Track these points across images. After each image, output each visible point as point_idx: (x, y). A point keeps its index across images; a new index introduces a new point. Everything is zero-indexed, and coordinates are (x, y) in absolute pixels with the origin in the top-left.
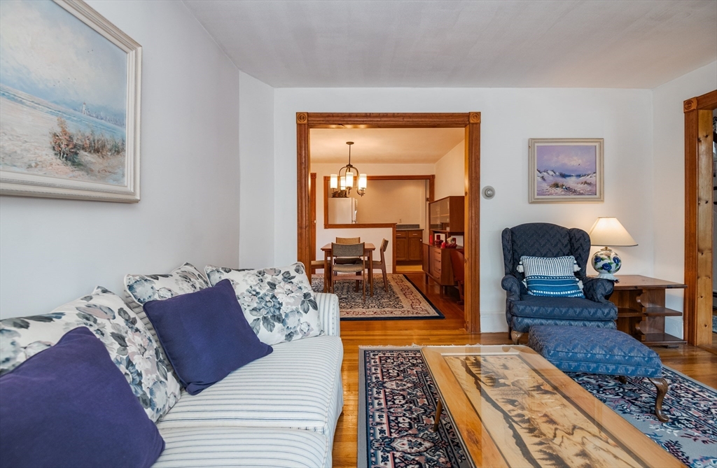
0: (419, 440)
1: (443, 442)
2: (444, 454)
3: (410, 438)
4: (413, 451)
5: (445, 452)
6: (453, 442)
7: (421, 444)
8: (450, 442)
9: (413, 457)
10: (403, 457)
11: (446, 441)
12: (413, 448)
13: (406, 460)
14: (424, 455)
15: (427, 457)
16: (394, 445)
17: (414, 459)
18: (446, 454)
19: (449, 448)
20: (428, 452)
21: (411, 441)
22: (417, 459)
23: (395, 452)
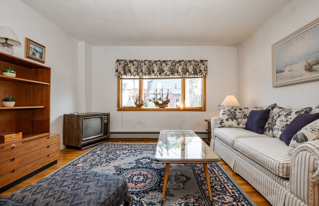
0: (220, 200)
1: (207, 200)
2: (207, 194)
3: (225, 202)
4: (222, 196)
5: (206, 195)
6: (202, 199)
7: (219, 199)
8: (203, 199)
9: (221, 193)
10: (225, 193)
11: (205, 200)
12: (222, 197)
13: (224, 192)
14: (216, 194)
15: (215, 193)
16: (232, 199)
17: (220, 192)
18: (206, 194)
19: (204, 197)
20: (214, 195)
21: (224, 200)
22: (219, 193)
23: (230, 195)
